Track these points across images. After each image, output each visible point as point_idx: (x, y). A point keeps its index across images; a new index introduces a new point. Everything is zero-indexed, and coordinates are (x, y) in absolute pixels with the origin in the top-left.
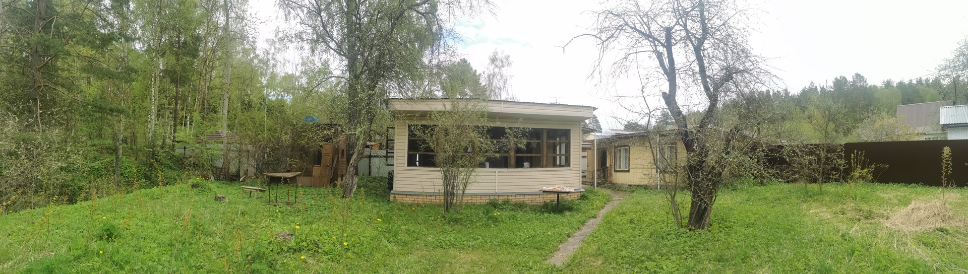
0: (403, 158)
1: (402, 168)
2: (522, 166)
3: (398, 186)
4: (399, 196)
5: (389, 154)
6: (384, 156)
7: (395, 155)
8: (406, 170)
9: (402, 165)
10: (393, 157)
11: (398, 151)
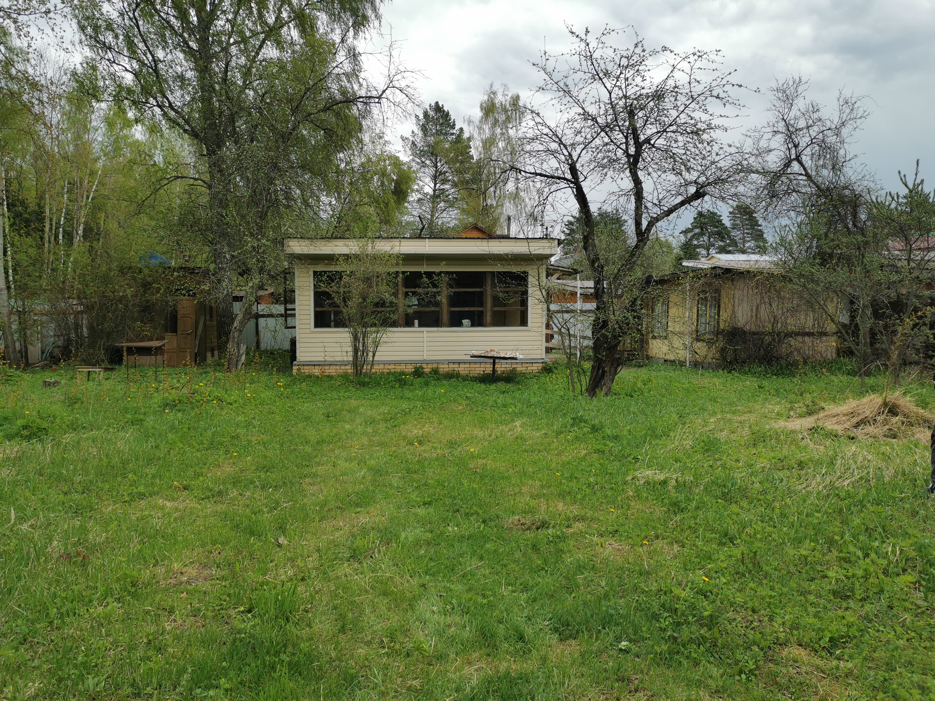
0: (308, 317)
1: (308, 331)
2: (460, 324)
3: (302, 355)
4: (305, 367)
5: (288, 312)
6: (281, 315)
7: (297, 312)
8: (312, 332)
9: (308, 326)
10: (294, 315)
11: (301, 307)
